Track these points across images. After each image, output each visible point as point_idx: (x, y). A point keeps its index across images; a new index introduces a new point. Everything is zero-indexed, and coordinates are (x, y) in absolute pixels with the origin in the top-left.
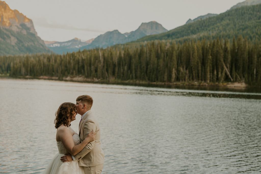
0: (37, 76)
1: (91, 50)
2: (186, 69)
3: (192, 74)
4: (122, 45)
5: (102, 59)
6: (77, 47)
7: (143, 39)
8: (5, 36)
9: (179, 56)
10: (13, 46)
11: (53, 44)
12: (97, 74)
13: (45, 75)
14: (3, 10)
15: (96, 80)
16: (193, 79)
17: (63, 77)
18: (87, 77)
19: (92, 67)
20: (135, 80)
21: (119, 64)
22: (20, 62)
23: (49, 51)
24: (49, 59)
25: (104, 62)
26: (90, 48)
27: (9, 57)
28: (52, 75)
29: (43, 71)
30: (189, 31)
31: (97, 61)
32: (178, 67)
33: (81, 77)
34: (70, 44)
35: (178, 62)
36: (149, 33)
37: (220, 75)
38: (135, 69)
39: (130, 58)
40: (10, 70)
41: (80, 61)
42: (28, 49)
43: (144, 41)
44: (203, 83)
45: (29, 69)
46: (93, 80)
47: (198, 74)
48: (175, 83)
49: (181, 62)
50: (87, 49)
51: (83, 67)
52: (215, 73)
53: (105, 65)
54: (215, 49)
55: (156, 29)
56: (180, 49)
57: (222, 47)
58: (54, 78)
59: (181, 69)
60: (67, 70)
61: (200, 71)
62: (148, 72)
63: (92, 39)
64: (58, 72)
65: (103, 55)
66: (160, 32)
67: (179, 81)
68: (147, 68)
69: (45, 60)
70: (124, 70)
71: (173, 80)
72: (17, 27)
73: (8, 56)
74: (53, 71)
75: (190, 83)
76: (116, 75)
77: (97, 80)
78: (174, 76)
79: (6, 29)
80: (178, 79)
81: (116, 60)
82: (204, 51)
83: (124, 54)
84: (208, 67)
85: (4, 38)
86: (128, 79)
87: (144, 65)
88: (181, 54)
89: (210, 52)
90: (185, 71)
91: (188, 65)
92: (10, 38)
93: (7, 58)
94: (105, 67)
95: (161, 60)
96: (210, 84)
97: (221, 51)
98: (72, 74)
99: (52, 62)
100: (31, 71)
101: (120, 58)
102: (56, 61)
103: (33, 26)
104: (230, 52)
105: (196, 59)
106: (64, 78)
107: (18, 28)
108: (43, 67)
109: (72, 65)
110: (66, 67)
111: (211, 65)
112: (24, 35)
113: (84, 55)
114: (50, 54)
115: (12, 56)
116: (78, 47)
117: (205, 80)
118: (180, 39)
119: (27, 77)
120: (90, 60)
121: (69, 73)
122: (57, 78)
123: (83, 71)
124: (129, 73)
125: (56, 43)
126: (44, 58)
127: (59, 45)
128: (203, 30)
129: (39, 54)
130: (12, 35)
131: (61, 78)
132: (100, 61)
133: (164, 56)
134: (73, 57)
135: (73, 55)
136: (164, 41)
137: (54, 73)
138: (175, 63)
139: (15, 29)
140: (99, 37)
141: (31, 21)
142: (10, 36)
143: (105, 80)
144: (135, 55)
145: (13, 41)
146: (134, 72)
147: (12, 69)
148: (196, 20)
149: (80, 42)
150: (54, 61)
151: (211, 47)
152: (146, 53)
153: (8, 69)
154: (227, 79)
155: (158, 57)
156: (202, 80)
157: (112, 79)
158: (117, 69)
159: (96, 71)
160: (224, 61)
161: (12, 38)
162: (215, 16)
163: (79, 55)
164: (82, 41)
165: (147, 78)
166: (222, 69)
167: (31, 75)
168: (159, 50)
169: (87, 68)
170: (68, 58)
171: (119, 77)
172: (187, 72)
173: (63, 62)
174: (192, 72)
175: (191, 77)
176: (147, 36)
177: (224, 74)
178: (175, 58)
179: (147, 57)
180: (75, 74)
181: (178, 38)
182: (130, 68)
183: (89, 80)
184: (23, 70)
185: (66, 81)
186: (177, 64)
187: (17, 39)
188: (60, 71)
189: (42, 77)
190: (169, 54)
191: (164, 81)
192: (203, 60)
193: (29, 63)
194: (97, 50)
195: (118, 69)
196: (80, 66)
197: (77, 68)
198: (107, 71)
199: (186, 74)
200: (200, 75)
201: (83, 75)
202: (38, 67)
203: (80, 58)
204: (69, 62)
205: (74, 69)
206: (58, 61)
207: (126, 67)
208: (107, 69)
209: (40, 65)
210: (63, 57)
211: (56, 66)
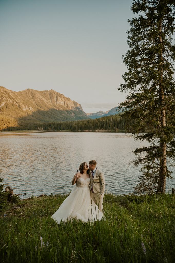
0: (83, 130)
5: (112, 121)
6: (101, 115)
8: (69, 113)
10: (73, 117)
12: (110, 128)
13: (87, 130)
14: (68, 101)
15: (110, 131)
17: (94, 130)
19: (108, 125)
21: (120, 123)
22: (76, 124)
23: (88, 118)
24: (88, 122)
25: (113, 122)
28: (90, 130)
29: (86, 128)
31: (110, 122)
34: (98, 114)
41: (102, 122)
42: (80, 118)
45: (79, 127)
51: (103, 125)
53: (114, 123)
58: (90, 131)
63: (108, 111)
65: (113, 119)
70: (122, 125)
74: (90, 128)
76: (119, 128)
85: (69, 114)
98: (99, 128)
102: (91, 123)
107: (75, 109)
109: (99, 124)
110: (96, 125)
115: (72, 121)
119: (79, 131)
120: (107, 121)
121: (97, 128)
122: (92, 131)
123: (103, 127)
125: (92, 114)
126: (86, 121)
132: (111, 122)
135: (99, 119)
139: (73, 109)
140: (111, 110)
143: (114, 131)
145: (73, 115)
147: (72, 127)
149: (103, 113)
157: (117, 130)
158: (119, 125)
159: (110, 126)
161: (72, 113)
170: (96, 121)
171: (120, 129)
183: (107, 131)
184: (77, 128)
185: (96, 132)
187: (75, 114)
188: (93, 128)
189: (85, 130)
193: (80, 124)
197: (101, 126)
198: (115, 126)
201: (104, 129)
202: (83, 126)
203: (102, 121)
204: (97, 123)
205: (99, 126)
206: (92, 123)
207: (123, 124)
208: (114, 125)
209: (84, 125)
210: (94, 120)
211: (91, 125)
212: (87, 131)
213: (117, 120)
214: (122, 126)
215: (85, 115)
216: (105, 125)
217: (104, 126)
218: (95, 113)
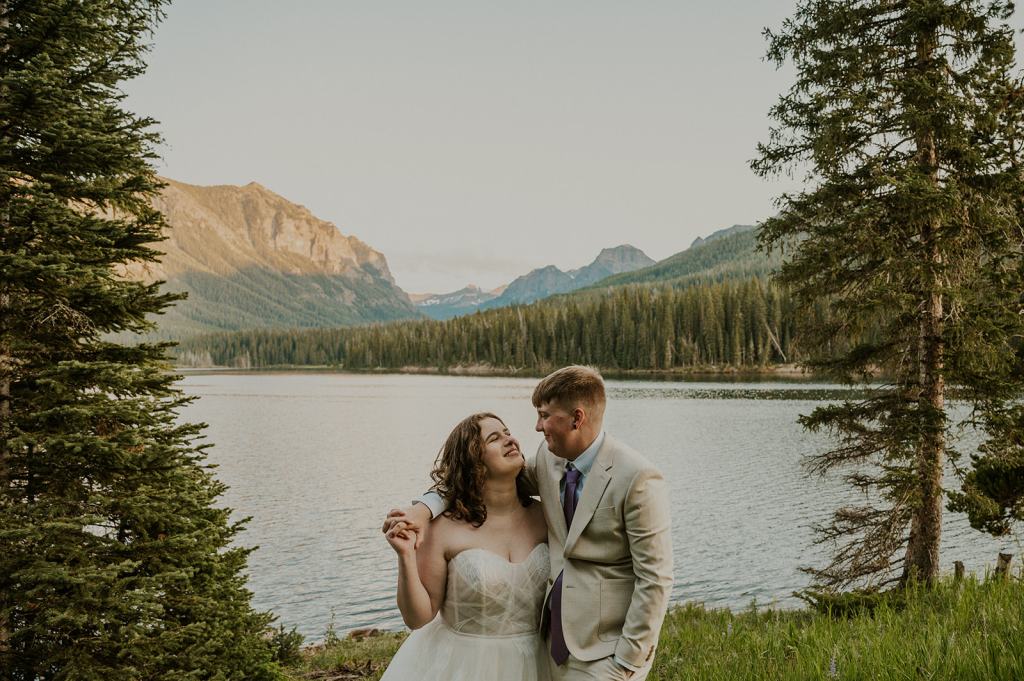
0: (397, 366)
1: (502, 309)
2: (694, 341)
3: (706, 350)
4: (563, 295)
5: (524, 328)
6: (473, 303)
7: (605, 283)
8: (333, 290)
9: (679, 315)
10: (349, 309)
11: (425, 301)
12: (514, 358)
13: (413, 364)
14: (328, 238)
15: (514, 370)
16: (708, 360)
17: (447, 366)
18: (495, 364)
19: (506, 344)
21: (559, 336)
22: (363, 341)
23: (418, 314)
24: (419, 331)
25: (528, 333)
26: (501, 305)
27: (342, 330)
28: (427, 364)
29: (409, 356)
30: (698, 263)
31: (514, 331)
32: (676, 336)
33: (483, 364)
34: (459, 298)
35: (676, 328)
36: (618, 268)
37: (760, 351)
38: (591, 344)
39: (581, 322)
40: (344, 357)
41: (481, 333)
42: (378, 313)
43: (607, 286)
44: (729, 368)
45: (380, 353)
46: (507, 371)
47: (718, 349)
48: (672, 370)
50: (495, 308)
51: (487, 344)
52: (752, 345)
53: (532, 339)
54: (749, 300)
55: (632, 260)
56: (679, 301)
57: (762, 294)
58: (429, 369)
59: (684, 341)
60: (454, 352)
61: (721, 344)
62: (617, 350)
63: (504, 286)
64: (437, 357)
65: (526, 319)
66: (641, 265)
67: (681, 365)
68: (615, 343)
69: (412, 334)
70: (569, 347)
71: (668, 363)
72: (356, 270)
73: (339, 328)
74: (429, 356)
75: (701, 369)
76: (554, 357)
77: (516, 371)
78: (669, 355)
79: (334, 276)
80: (677, 361)
81: (552, 328)
82: (728, 305)
83: (568, 317)
84: (737, 335)
85: (330, 294)
87: (608, 335)
88: (682, 311)
89: (740, 306)
90: (691, 345)
91: (696, 331)
92: (342, 291)
93: (337, 332)
94: (532, 343)
95: (643, 325)
96: (742, 369)
97: (762, 303)
98: (466, 359)
99: (426, 337)
100: (384, 357)
101: (560, 323)
102: (432, 334)
103: (386, 267)
104: (778, 304)
105: (711, 321)
106: (450, 369)
107: (359, 272)
108: (407, 347)
109: (466, 341)
110: (453, 345)
111: (742, 331)
112: (370, 284)
113: (487, 320)
114: (421, 321)
115: (348, 328)
116: (475, 304)
117: (732, 362)
118: (680, 279)
119: (378, 368)
120: (501, 331)
121: (459, 358)
122: (436, 369)
123: (486, 352)
124: (580, 353)
125: (432, 297)
126: (410, 329)
127: (438, 301)
128: (726, 258)
129: (399, 321)
130: (347, 287)
131: (444, 370)
132: (520, 331)
133: (649, 316)
134: (466, 324)
135: (466, 321)
136: (647, 285)
137: (429, 359)
138: (672, 330)
139: (351, 275)
140: (517, 280)
141: (381, 257)
142: (343, 288)
143: (532, 370)
144: (590, 316)
145: (349, 298)
146: (588, 350)
147: (348, 354)
148: (711, 240)
149: (480, 295)
150: (428, 335)
151: (741, 295)
152: (613, 311)
153: (341, 354)
154: (775, 358)
155: (636, 318)
156: (725, 362)
157: (546, 367)
158: (554, 347)
159: (513, 351)
160: (768, 322)
161: (347, 292)
162: (748, 229)
163: (478, 321)
164: (484, 291)
165: (615, 362)
166: (765, 337)
167: (384, 365)
168: (638, 304)
169: (495, 346)
170: (456, 327)
171: (559, 362)
172: (696, 344)
173: (447, 337)
174: (705, 346)
175: (704, 357)
176: (613, 276)
177: (768, 348)
178: (670, 320)
179: (614, 320)
180: (470, 359)
181: (676, 276)
182: (580, 342)
183: (501, 370)
184: (370, 356)
185: (455, 374)
186: (676, 332)
187: (356, 293)
188: (441, 355)
189: (405, 368)
190: (658, 312)
191: (649, 367)
192: (726, 320)
193: (381, 342)
194: (514, 308)
195: (558, 346)
196: (480, 343)
197: (475, 348)
198: (535, 350)
199: (693, 350)
200: (721, 351)
201: (488, 361)
202: (398, 349)
203: (480, 327)
204: (459, 336)
205: (469, 349)
206: (436, 334)
207: (572, 341)
208: (534, 347)
209: (402, 345)
210: (446, 326)
211: (433, 345)
212: (416, 369)
213: (544, 325)
214: (568, 353)
215: (404, 299)
216: (492, 344)
217: (489, 351)
218: (447, 296)
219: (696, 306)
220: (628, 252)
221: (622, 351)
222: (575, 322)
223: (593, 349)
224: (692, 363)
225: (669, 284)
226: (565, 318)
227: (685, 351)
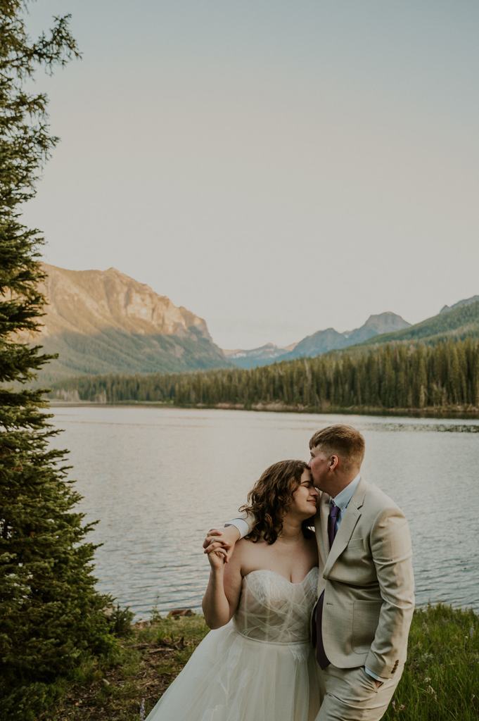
0: (213, 403)
2: (442, 386)
3: (452, 394)
4: (340, 351)
5: (309, 376)
7: (372, 341)
8: (167, 345)
9: (431, 366)
10: (179, 360)
11: (235, 354)
12: (302, 398)
13: (225, 402)
14: (164, 307)
15: (301, 407)
16: (454, 402)
17: (251, 404)
18: (288, 403)
19: (295, 387)
20: (361, 406)
21: (336, 381)
22: (188, 384)
23: (230, 364)
24: (230, 377)
25: (312, 379)
27: (174, 376)
28: (235, 402)
29: (222, 396)
30: (446, 325)
31: (302, 378)
32: (429, 382)
33: (278, 403)
34: (260, 352)
35: (428, 375)
36: (382, 330)
38: (361, 388)
39: (353, 371)
40: (174, 396)
41: (277, 380)
42: (201, 363)
43: (374, 344)
44: (470, 408)
45: (201, 393)
46: (296, 408)
47: (462, 392)
48: (425, 409)
49: (434, 375)
51: (281, 388)
53: (315, 384)
55: (393, 323)
56: (430, 354)
58: (237, 406)
59: (435, 386)
60: (256, 393)
61: (465, 389)
62: (382, 392)
63: (295, 344)
64: (243, 397)
65: (311, 368)
66: (399, 328)
67: (432, 405)
68: (380, 387)
69: (225, 379)
70: (344, 391)
71: (422, 404)
72: (184, 331)
74: (237, 396)
75: (449, 408)
76: (332, 398)
77: (303, 408)
78: (423, 397)
80: (429, 402)
81: (331, 375)
82: (471, 357)
83: (343, 366)
85: (166, 349)
86: (352, 404)
87: (375, 382)
88: (433, 362)
90: (441, 389)
91: (445, 379)
92: (174, 347)
93: (169, 377)
94: (315, 387)
95: (402, 374)
98: (265, 398)
99: (235, 381)
100: (203, 396)
101: (337, 372)
102: (240, 380)
103: (206, 329)
105: (456, 369)
106: (253, 406)
107: (187, 333)
108: (221, 389)
109: (265, 385)
110: (256, 388)
112: (195, 342)
113: (281, 369)
115: (177, 374)
117: (473, 404)
118: (431, 338)
119: (199, 405)
120: (292, 377)
121: (260, 398)
122: (243, 406)
123: (280, 394)
124: (352, 395)
125: (240, 351)
126: (223, 375)
127: (245, 355)
128: (468, 321)
129: (216, 370)
130: (177, 343)
131: (247, 407)
132: (306, 378)
133: (406, 367)
134: (265, 372)
135: (265, 369)
136: (405, 342)
137: (237, 398)
138: (425, 377)
139: (181, 335)
140: (305, 339)
141: (203, 321)
142: (175, 344)
143: (315, 407)
144: (360, 366)
145: (179, 352)
146: (359, 393)
147: (177, 393)
148: (455, 307)
149: (276, 350)
152: (378, 363)
155: (396, 368)
156: (468, 403)
157: (326, 405)
158: (332, 390)
159: (301, 393)
161: (178, 347)
164: (279, 347)
165: (380, 402)
167: (204, 402)
169: (287, 391)
170: (257, 375)
171: (336, 402)
172: (445, 391)
173: (251, 382)
174: (452, 390)
175: (451, 398)
176: (379, 336)
178: (423, 370)
179: (379, 370)
180: (268, 398)
182: (353, 386)
183: (291, 407)
184: (193, 396)
185: (257, 410)
186: (428, 379)
187: (185, 348)
188: (246, 396)
189: (220, 405)
190: (414, 363)
191: (407, 407)
192: (469, 370)
193: (202, 385)
195: (335, 389)
196: (276, 386)
197: (271, 390)
198: (318, 392)
199: (442, 393)
200: (464, 395)
201: (282, 400)
202: (214, 391)
203: (276, 375)
204: (260, 381)
205: (268, 391)
206: (243, 379)
207: (347, 386)
208: (317, 390)
209: (218, 387)
210: (250, 373)
211: (240, 387)
212: (227, 405)
213: (324, 374)
214: (343, 394)
215: (220, 353)
216: (285, 388)
217: (283, 392)
218: (251, 350)
219: (444, 358)
220: (389, 317)
221: (385, 393)
222: (349, 371)
223: (363, 392)
224: (441, 405)
225: (422, 341)
226: (341, 368)
227: (436, 394)
